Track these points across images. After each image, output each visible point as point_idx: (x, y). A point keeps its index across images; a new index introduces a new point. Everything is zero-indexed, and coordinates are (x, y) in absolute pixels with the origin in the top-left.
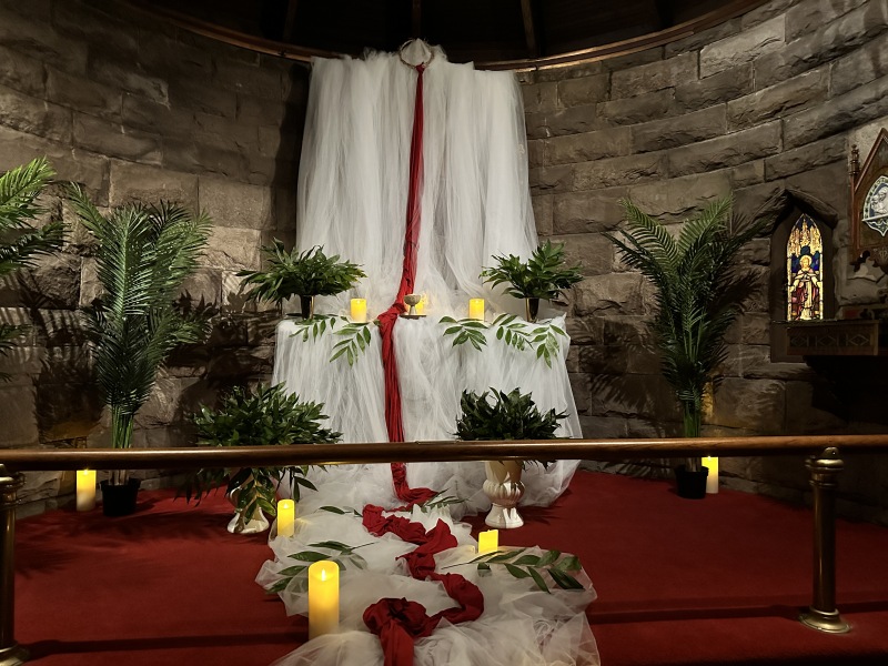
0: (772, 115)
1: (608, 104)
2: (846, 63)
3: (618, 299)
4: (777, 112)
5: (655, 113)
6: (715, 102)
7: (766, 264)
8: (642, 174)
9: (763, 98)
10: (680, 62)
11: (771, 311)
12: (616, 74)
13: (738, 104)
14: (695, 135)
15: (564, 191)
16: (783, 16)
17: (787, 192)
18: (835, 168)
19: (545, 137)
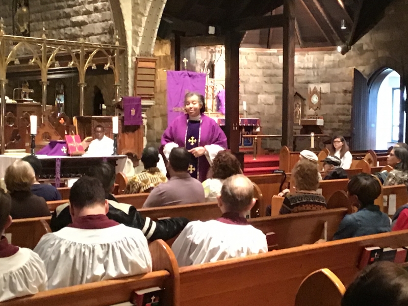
3: (259, 111)
5: (268, 68)
10: (274, 58)
12: (260, 57)
18: (306, 90)
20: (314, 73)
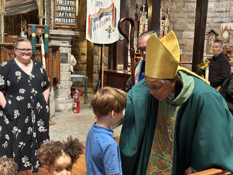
2: (222, 13)
3: (183, 44)
4: (212, 17)
5: (192, 12)
7: (206, 40)
8: (189, 22)
11: (207, 47)
15: (175, 23)
17: (212, 30)
18: (219, 28)
19: (172, 12)
20: (226, 15)
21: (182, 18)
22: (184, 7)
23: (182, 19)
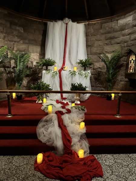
0: (128, 35)
1: (101, 30)
4: (129, 34)
5: (109, 32)
6: (120, 31)
7: (126, 62)
8: (106, 44)
9: (127, 31)
10: (114, 23)
11: (126, 70)
12: (103, 25)
13: (123, 32)
14: (116, 37)
15: (93, 46)
16: (132, 16)
17: (130, 49)
19: (89, 36)
21: (100, 40)
22: (101, 29)
23: (99, 42)
